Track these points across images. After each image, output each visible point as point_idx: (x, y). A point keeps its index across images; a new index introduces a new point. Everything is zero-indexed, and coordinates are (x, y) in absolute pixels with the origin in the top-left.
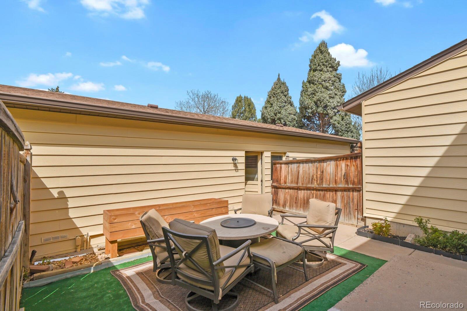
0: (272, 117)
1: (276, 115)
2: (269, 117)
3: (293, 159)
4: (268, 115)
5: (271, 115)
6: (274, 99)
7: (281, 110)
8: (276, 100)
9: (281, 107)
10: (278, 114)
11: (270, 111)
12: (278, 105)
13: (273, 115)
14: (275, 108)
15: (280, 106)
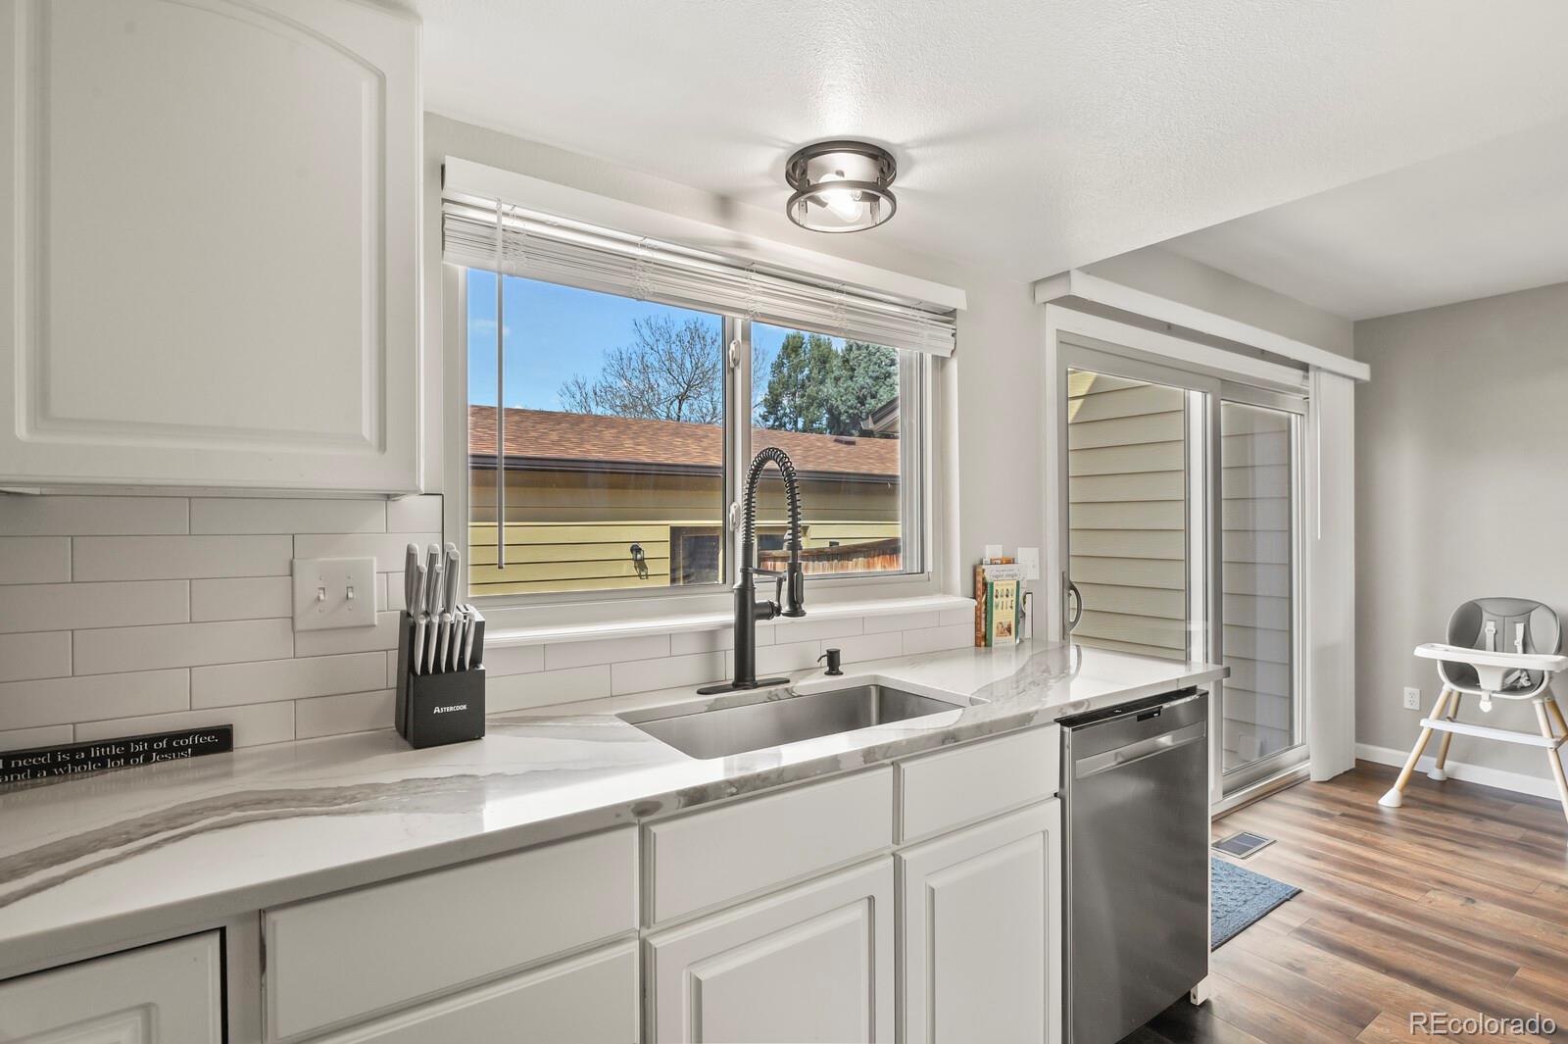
0: (851, 407)
1: (863, 404)
2: (843, 408)
3: (831, 544)
4: (839, 402)
5: (849, 404)
6: (860, 355)
7: (878, 387)
8: (865, 357)
9: (877, 378)
10: (869, 400)
11: (846, 390)
12: (870, 373)
13: (853, 402)
14: (861, 381)
15: (875, 375)
